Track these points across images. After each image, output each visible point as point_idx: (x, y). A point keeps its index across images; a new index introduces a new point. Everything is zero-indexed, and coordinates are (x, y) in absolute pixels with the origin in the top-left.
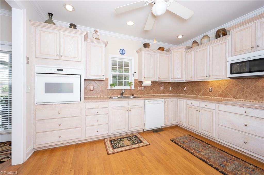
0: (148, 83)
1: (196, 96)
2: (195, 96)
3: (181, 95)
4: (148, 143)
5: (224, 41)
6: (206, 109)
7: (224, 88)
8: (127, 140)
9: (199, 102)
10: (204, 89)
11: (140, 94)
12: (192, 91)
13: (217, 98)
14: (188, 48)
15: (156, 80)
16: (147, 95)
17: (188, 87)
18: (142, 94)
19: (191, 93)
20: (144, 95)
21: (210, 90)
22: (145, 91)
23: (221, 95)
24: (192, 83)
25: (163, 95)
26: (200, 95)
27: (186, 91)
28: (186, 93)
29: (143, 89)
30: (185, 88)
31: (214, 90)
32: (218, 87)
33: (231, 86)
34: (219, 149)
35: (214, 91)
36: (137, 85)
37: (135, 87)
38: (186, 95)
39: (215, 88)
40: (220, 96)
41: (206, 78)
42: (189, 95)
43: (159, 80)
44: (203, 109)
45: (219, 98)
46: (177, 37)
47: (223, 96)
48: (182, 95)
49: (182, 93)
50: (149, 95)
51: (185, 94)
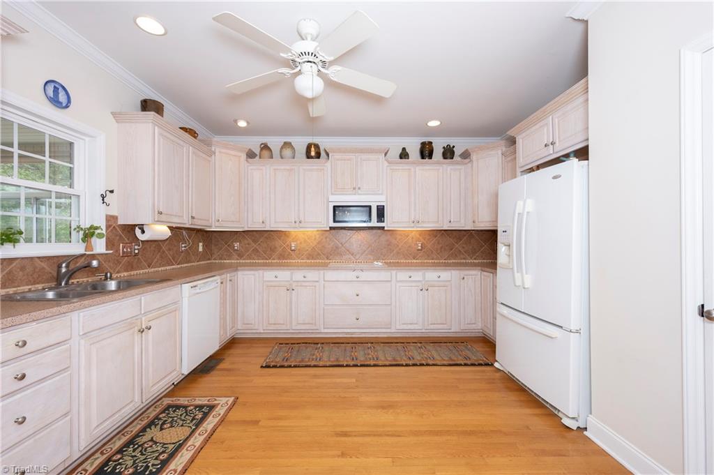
0: (160, 231)
1: (265, 261)
2: (262, 261)
3: (225, 261)
4: (233, 398)
5: (322, 168)
6: (304, 284)
7: (315, 243)
8: (161, 429)
9: (292, 273)
10: (281, 247)
11: (126, 270)
12: (256, 251)
13: (304, 261)
14: (251, 155)
15: (184, 222)
16: (147, 271)
17: (246, 242)
18: (132, 269)
19: (254, 256)
20: (138, 272)
21: (293, 248)
22: (139, 256)
23: (310, 256)
24: (255, 233)
25: (186, 265)
26: (274, 259)
27: (238, 252)
28: (240, 256)
29: (136, 251)
30: (237, 245)
31: (299, 248)
32: (305, 241)
33: (324, 240)
34: (332, 343)
35: (299, 250)
36: (117, 236)
37: (110, 244)
38: (241, 261)
39: (301, 243)
40: (308, 259)
41: (293, 225)
42: (249, 261)
43: (191, 224)
44: (299, 284)
45: (308, 261)
46: (236, 121)
47: (313, 258)
48: (228, 261)
49: (230, 257)
50: (153, 270)
51: (238, 259)
